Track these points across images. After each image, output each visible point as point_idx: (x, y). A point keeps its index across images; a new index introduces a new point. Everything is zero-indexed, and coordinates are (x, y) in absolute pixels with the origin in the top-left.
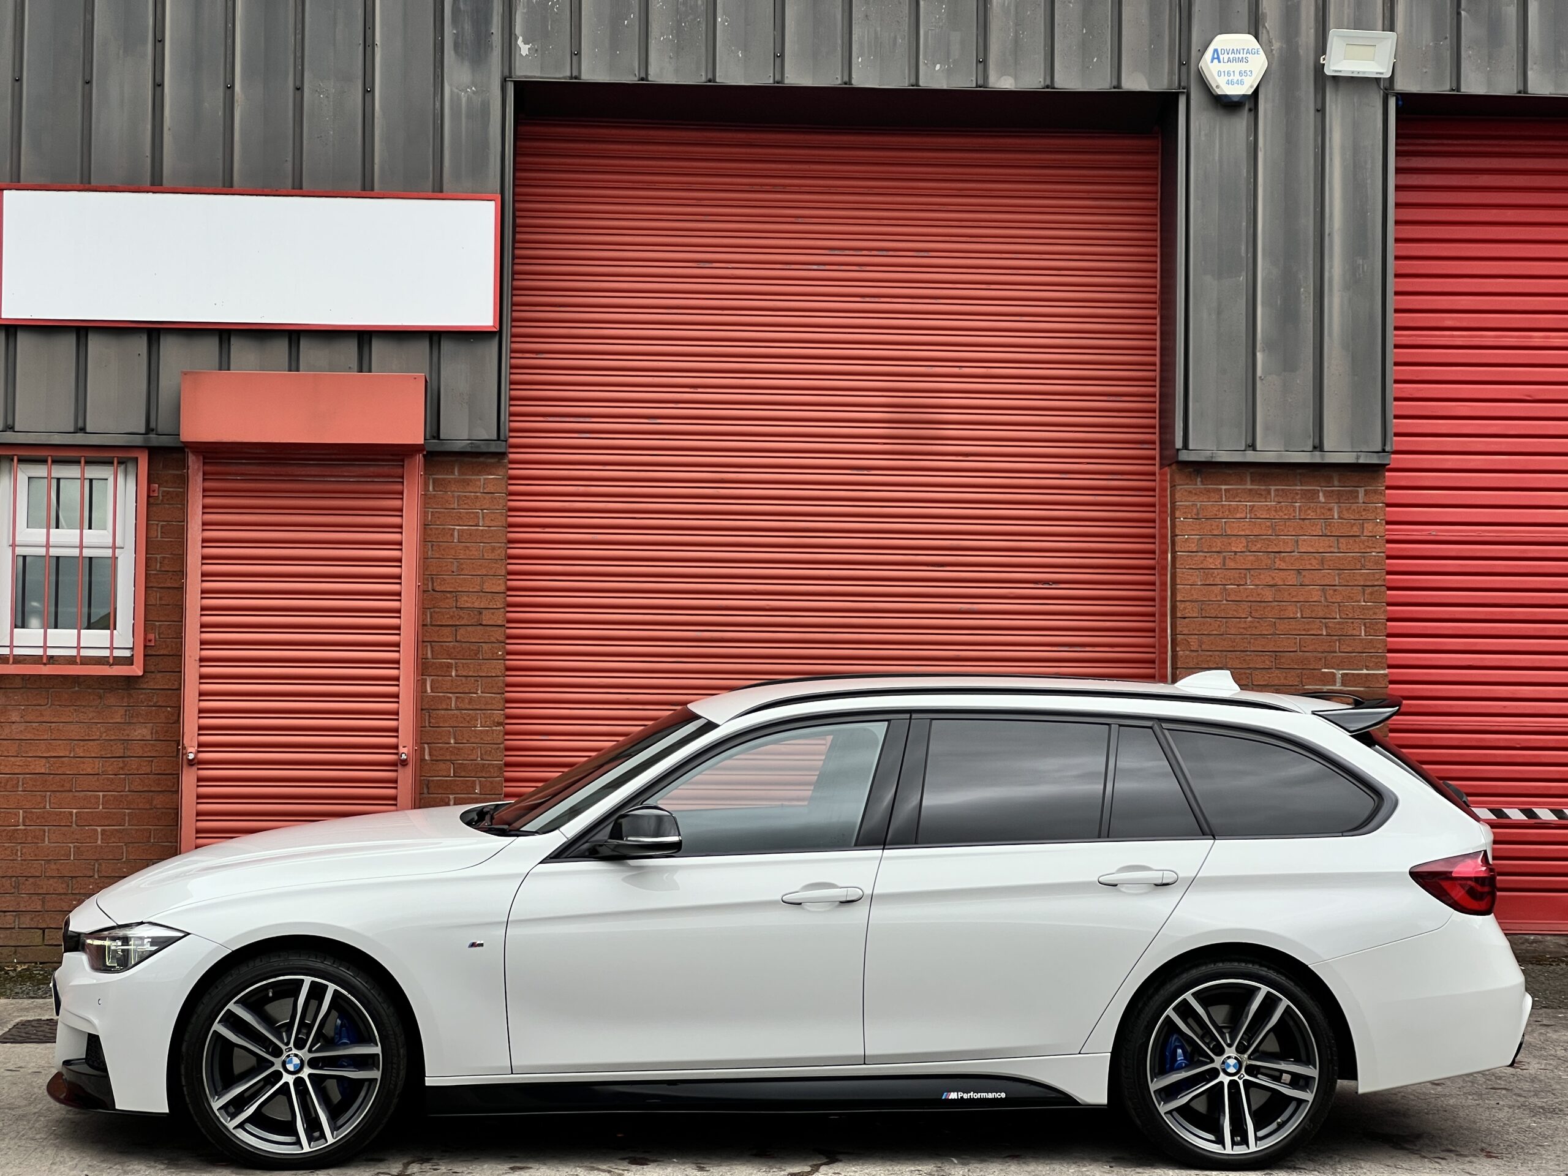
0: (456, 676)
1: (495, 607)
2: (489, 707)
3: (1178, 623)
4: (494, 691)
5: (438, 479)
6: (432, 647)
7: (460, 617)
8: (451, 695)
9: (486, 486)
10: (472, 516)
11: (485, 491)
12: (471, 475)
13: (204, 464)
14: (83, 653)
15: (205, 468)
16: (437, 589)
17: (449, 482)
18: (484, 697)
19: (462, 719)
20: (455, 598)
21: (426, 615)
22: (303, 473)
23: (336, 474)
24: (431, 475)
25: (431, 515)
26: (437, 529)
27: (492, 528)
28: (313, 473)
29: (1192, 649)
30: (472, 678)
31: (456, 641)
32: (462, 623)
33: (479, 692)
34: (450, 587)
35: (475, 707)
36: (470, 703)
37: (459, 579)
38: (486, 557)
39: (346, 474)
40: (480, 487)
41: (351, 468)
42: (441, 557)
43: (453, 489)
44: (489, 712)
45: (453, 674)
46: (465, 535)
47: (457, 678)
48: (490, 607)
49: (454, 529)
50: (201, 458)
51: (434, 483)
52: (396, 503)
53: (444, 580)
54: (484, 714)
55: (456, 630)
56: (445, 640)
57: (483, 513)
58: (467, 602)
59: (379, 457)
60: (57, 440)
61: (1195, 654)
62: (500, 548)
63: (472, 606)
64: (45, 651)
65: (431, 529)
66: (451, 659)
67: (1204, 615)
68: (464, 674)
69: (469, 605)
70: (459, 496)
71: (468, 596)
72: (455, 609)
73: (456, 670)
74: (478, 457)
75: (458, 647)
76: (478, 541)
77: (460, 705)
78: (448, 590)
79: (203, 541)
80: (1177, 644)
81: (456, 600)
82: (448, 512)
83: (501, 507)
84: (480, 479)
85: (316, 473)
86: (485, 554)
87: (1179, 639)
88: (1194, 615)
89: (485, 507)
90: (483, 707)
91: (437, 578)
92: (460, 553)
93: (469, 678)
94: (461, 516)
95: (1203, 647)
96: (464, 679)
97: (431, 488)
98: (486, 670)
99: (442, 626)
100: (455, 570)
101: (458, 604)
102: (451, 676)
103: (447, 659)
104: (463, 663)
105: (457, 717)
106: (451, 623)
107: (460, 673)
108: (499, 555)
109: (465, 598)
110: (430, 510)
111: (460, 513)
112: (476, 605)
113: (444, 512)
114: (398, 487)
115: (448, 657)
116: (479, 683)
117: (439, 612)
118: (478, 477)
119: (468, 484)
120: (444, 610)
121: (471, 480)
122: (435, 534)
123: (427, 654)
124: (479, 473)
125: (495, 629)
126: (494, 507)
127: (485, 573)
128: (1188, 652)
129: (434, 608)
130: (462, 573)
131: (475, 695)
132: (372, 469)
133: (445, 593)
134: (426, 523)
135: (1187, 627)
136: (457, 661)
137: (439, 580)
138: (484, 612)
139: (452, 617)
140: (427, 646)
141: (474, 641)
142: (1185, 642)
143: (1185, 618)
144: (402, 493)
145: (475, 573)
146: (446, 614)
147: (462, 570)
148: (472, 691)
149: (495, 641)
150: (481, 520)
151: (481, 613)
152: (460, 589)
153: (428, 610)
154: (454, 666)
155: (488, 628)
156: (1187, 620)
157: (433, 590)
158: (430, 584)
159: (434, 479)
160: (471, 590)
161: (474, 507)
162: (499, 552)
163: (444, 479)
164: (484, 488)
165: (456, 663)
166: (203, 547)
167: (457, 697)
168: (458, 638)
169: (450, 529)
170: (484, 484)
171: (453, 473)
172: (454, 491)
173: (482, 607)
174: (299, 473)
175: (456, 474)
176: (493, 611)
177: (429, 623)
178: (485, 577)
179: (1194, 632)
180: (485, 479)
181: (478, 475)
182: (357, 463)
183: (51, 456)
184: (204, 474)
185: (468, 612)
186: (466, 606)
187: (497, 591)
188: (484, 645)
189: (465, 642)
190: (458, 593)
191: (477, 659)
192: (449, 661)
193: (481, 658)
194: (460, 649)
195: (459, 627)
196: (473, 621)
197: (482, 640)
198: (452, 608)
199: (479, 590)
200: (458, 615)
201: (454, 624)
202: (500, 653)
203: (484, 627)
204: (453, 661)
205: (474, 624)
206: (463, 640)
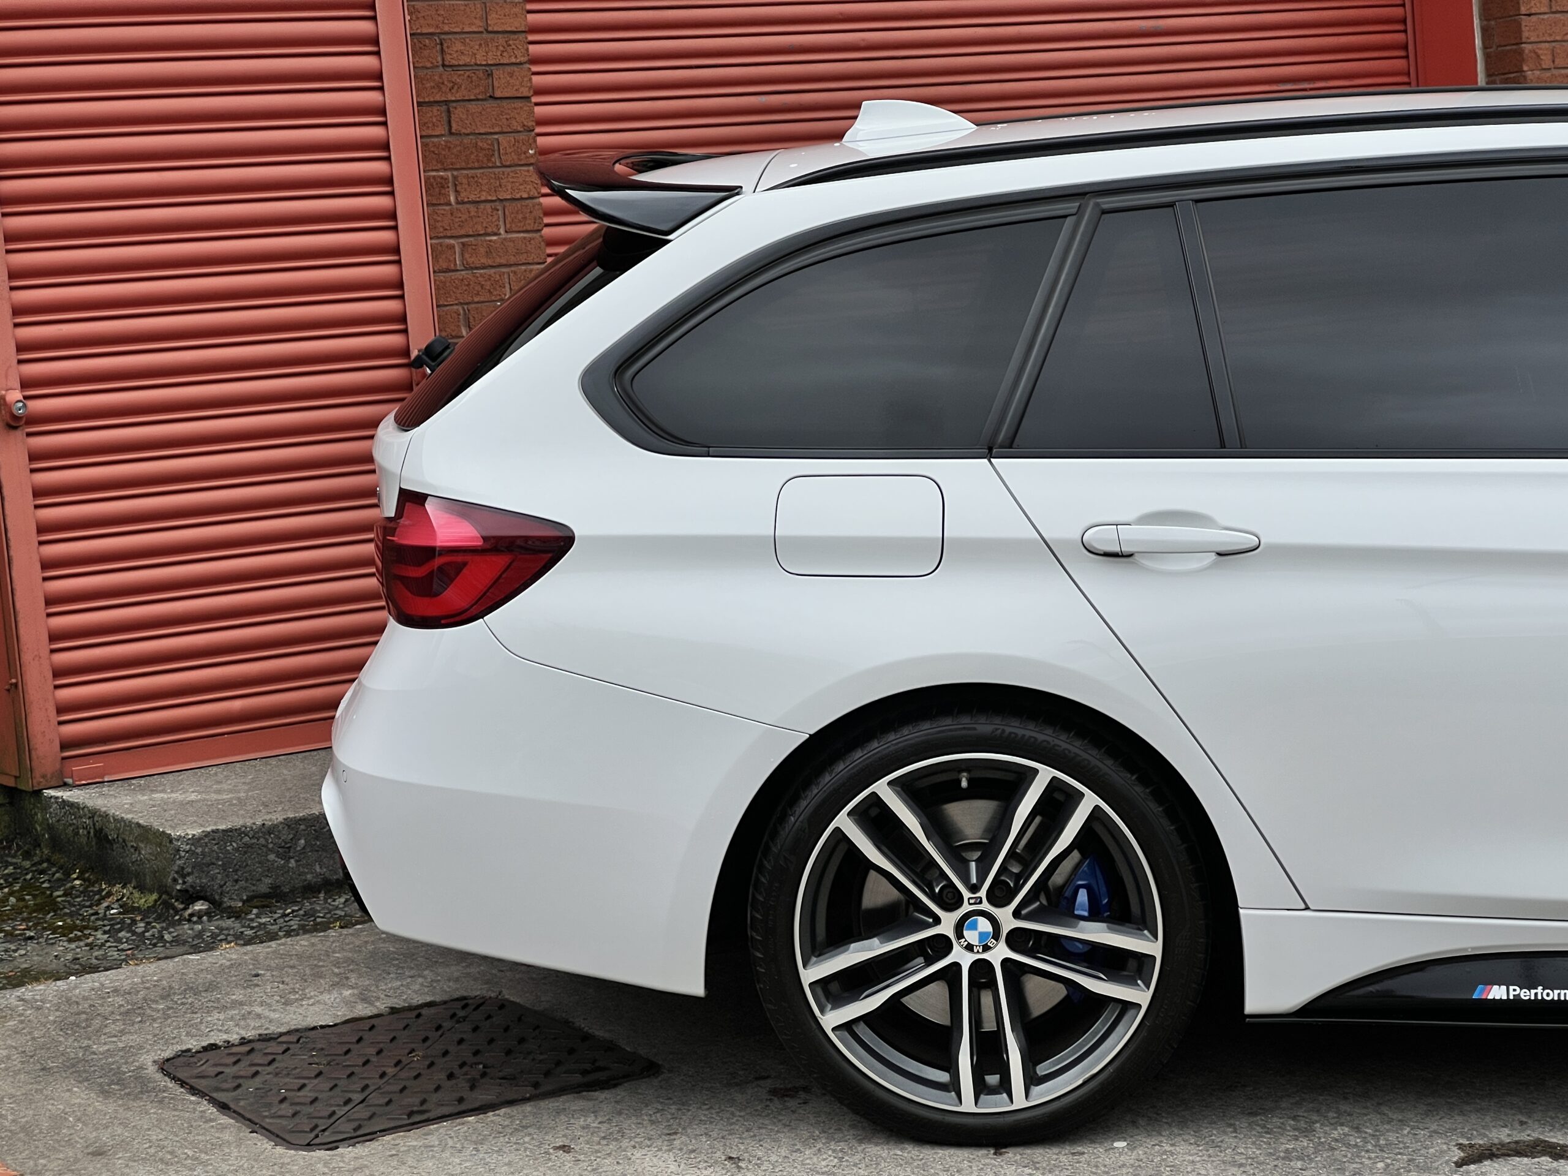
0: (458, 203)
1: (513, 60)
2: (522, 258)
3: (1523, 24)
4: (529, 228)
7: (455, 84)
8: (452, 241)
18: (511, 240)
19: (478, 288)
20: (439, 47)
29: (1544, 67)
30: (488, 205)
31: (451, 133)
32: (458, 96)
33: (502, 231)
35: (498, 261)
36: (488, 253)
44: (523, 268)
45: (452, 199)
47: (459, 206)
48: (504, 61)
54: (515, 273)
55: (449, 111)
58: (462, 53)
61: (1548, 74)
63: (474, 61)
66: (445, 170)
67: (1554, 9)
68: (472, 197)
69: (465, 59)
71: (463, 43)
72: (441, 68)
73: (456, 191)
75: (456, 146)
77: (470, 260)
78: (425, 31)
80: (1523, 60)
81: (442, 50)
87: (1527, 51)
88: (1543, 10)
90: (513, 260)
93: (482, 206)
95: (1557, 61)
96: (472, 208)
98: (509, 186)
99: (421, 103)
101: (448, 58)
102: (449, 204)
103: (438, 170)
104: (467, 176)
105: (468, 285)
106: (438, 98)
107: (463, 195)
109: (458, 46)
112: (480, 60)
115: (439, 166)
116: (500, 212)
125: (517, 104)
128: (1537, 73)
131: (494, 238)
135: (1535, 30)
136: (455, 173)
138: (497, 72)
139: (439, 86)
141: (482, 131)
142: (1533, 55)
143: (1529, 15)
146: (429, 80)
148: (489, 230)
149: (519, 129)
151: (490, 75)
152: (446, 29)
154: (452, 184)
155: (505, 103)
156: (1534, 18)
160: (467, 29)
165: (455, 178)
167: (463, 244)
168: (454, 125)
173: (490, 62)
176: (509, 69)
179: (1544, 39)
185: (468, 73)
186: (461, 63)
187: (514, 29)
188: (500, 137)
189: (468, 135)
190: (443, 37)
191: (492, 167)
192: (441, 174)
193: (498, 164)
194: (458, 148)
195: (454, 104)
196: (477, 91)
197: (497, 129)
198: (437, 66)
199: (481, 29)
200: (449, 81)
201: (443, 99)
202: (530, 152)
203: (499, 101)
204: (449, 174)
205: (480, 97)
206: (464, 131)
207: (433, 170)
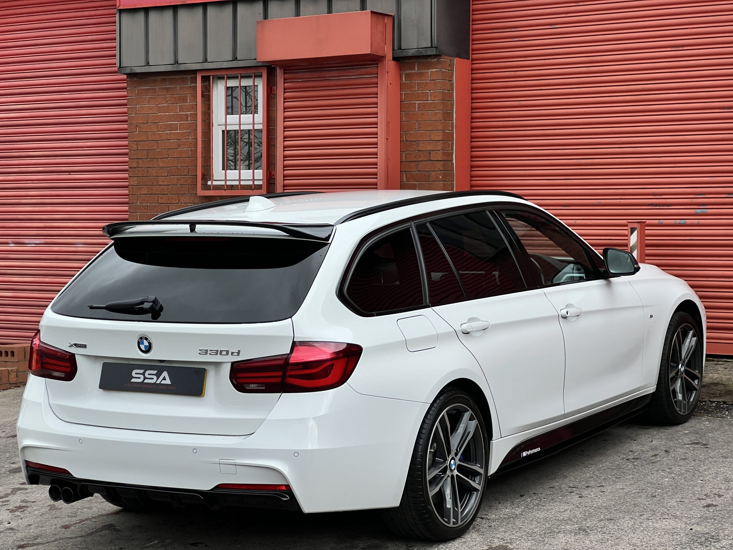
1: (437, 149)
5: (407, 73)
6: (406, 175)
7: (420, 156)
9: (431, 76)
10: (425, 94)
11: (431, 79)
12: (424, 70)
13: (284, 73)
14: (242, 183)
15: (285, 75)
16: (408, 140)
17: (413, 75)
21: (403, 156)
22: (330, 75)
23: (346, 74)
24: (404, 71)
25: (404, 96)
26: (407, 104)
27: (435, 101)
28: (334, 75)
31: (418, 171)
32: (421, 160)
34: (415, 139)
37: (419, 133)
38: (432, 119)
39: (351, 74)
40: (428, 77)
41: (352, 71)
42: (410, 120)
43: (415, 79)
46: (421, 106)
48: (435, 149)
49: (416, 103)
50: (283, 70)
51: (405, 76)
52: (374, 90)
53: (411, 134)
55: (418, 164)
56: (412, 170)
57: (430, 92)
58: (423, 147)
59: (366, 63)
60: (225, 65)
62: (439, 113)
63: (426, 149)
64: (226, 183)
65: (404, 104)
66: (416, 181)
69: (424, 149)
70: (418, 83)
71: (423, 143)
72: (417, 151)
73: (418, 188)
74: (427, 59)
76: (428, 110)
78: (413, 140)
79: (284, 118)
81: (418, 146)
82: (413, 93)
83: (439, 88)
84: (428, 72)
85: (336, 75)
86: (432, 117)
89: (431, 88)
91: (408, 133)
92: (419, 117)
94: (419, 95)
97: (404, 79)
98: (433, 187)
99: (411, 162)
100: (417, 128)
101: (419, 148)
103: (414, 181)
108: (439, 118)
109: (422, 145)
110: (404, 92)
111: (418, 93)
112: (428, 149)
113: (410, 93)
114: (375, 80)
117: (409, 154)
118: (427, 71)
119: (423, 76)
120: (411, 152)
121: (423, 73)
122: (406, 107)
123: (403, 179)
124: (428, 68)
125: (438, 162)
126: (436, 89)
127: (432, 129)
129: (407, 151)
130: (420, 130)
132: (363, 70)
133: (412, 142)
134: (402, 100)
136: (419, 183)
137: (409, 134)
138: (432, 153)
139: (415, 156)
140: (403, 174)
141: (427, 170)
144: (377, 84)
145: (427, 130)
146: (413, 154)
147: (420, 127)
149: (438, 170)
150: (429, 97)
151: (430, 154)
152: (419, 139)
153: (404, 153)
154: (418, 186)
155: (434, 162)
157: (406, 140)
158: (404, 137)
159: (406, 74)
160: (425, 140)
161: (425, 89)
162: (439, 116)
163: (410, 73)
164: (431, 77)
166: (284, 121)
168: (419, 168)
169: (414, 103)
170: (430, 75)
171: (414, 69)
172: (415, 80)
173: (431, 150)
174: (327, 75)
175: (416, 69)
176: (436, 152)
177: (404, 160)
178: (432, 132)
180: (431, 72)
181: (427, 69)
182: (356, 67)
183: (226, 75)
184: (284, 80)
185: (424, 153)
186: (423, 149)
187: (438, 140)
188: (432, 172)
189: (423, 171)
190: (418, 142)
191: (429, 181)
192: (415, 183)
193: (431, 180)
194: (420, 175)
195: (419, 162)
196: (426, 158)
197: (431, 170)
198: (416, 151)
199: (429, 140)
200: (418, 155)
201: (416, 160)
202: (440, 177)
203: (432, 162)
204: (417, 183)
205: (428, 160)
206: (421, 170)
207: (412, 181)
